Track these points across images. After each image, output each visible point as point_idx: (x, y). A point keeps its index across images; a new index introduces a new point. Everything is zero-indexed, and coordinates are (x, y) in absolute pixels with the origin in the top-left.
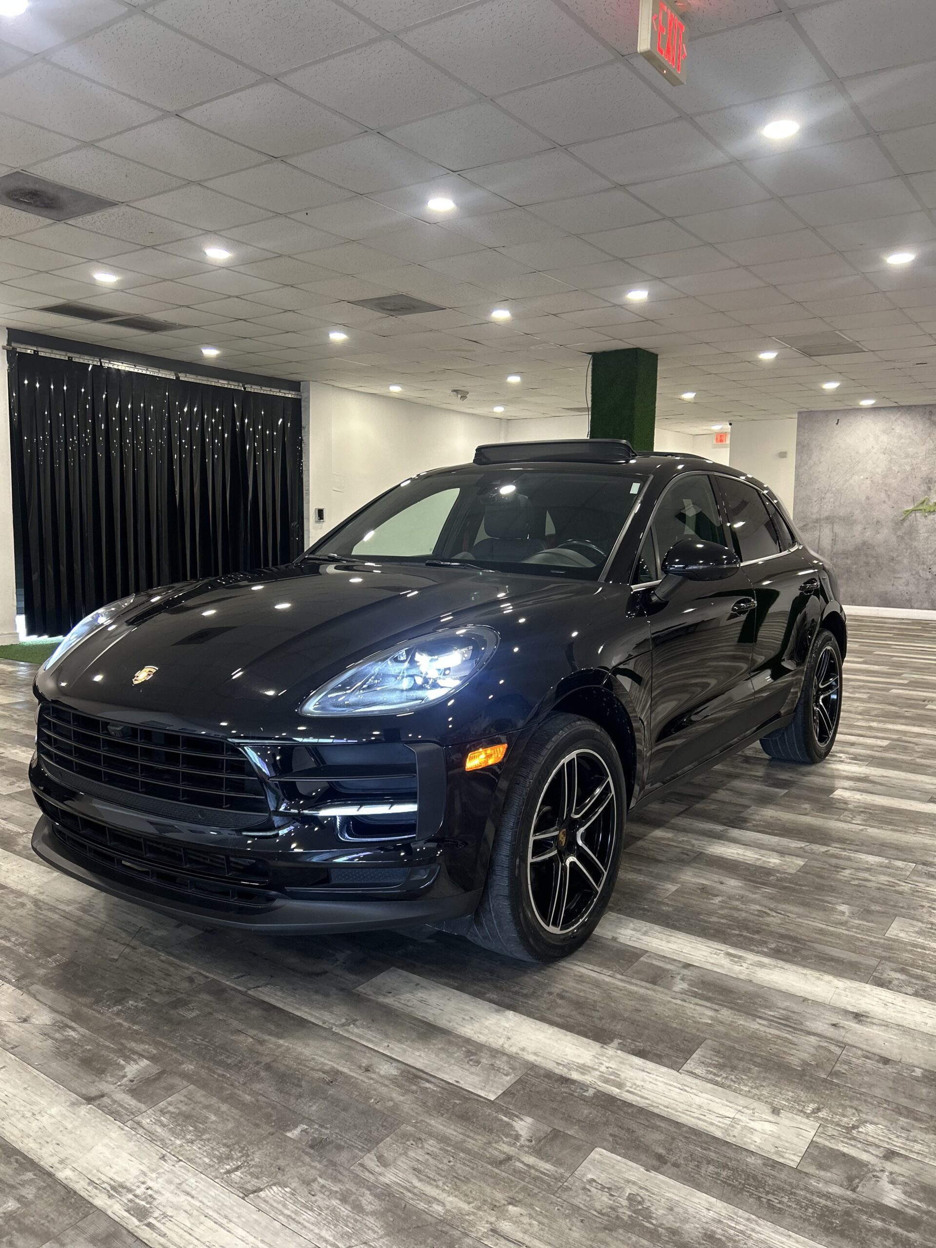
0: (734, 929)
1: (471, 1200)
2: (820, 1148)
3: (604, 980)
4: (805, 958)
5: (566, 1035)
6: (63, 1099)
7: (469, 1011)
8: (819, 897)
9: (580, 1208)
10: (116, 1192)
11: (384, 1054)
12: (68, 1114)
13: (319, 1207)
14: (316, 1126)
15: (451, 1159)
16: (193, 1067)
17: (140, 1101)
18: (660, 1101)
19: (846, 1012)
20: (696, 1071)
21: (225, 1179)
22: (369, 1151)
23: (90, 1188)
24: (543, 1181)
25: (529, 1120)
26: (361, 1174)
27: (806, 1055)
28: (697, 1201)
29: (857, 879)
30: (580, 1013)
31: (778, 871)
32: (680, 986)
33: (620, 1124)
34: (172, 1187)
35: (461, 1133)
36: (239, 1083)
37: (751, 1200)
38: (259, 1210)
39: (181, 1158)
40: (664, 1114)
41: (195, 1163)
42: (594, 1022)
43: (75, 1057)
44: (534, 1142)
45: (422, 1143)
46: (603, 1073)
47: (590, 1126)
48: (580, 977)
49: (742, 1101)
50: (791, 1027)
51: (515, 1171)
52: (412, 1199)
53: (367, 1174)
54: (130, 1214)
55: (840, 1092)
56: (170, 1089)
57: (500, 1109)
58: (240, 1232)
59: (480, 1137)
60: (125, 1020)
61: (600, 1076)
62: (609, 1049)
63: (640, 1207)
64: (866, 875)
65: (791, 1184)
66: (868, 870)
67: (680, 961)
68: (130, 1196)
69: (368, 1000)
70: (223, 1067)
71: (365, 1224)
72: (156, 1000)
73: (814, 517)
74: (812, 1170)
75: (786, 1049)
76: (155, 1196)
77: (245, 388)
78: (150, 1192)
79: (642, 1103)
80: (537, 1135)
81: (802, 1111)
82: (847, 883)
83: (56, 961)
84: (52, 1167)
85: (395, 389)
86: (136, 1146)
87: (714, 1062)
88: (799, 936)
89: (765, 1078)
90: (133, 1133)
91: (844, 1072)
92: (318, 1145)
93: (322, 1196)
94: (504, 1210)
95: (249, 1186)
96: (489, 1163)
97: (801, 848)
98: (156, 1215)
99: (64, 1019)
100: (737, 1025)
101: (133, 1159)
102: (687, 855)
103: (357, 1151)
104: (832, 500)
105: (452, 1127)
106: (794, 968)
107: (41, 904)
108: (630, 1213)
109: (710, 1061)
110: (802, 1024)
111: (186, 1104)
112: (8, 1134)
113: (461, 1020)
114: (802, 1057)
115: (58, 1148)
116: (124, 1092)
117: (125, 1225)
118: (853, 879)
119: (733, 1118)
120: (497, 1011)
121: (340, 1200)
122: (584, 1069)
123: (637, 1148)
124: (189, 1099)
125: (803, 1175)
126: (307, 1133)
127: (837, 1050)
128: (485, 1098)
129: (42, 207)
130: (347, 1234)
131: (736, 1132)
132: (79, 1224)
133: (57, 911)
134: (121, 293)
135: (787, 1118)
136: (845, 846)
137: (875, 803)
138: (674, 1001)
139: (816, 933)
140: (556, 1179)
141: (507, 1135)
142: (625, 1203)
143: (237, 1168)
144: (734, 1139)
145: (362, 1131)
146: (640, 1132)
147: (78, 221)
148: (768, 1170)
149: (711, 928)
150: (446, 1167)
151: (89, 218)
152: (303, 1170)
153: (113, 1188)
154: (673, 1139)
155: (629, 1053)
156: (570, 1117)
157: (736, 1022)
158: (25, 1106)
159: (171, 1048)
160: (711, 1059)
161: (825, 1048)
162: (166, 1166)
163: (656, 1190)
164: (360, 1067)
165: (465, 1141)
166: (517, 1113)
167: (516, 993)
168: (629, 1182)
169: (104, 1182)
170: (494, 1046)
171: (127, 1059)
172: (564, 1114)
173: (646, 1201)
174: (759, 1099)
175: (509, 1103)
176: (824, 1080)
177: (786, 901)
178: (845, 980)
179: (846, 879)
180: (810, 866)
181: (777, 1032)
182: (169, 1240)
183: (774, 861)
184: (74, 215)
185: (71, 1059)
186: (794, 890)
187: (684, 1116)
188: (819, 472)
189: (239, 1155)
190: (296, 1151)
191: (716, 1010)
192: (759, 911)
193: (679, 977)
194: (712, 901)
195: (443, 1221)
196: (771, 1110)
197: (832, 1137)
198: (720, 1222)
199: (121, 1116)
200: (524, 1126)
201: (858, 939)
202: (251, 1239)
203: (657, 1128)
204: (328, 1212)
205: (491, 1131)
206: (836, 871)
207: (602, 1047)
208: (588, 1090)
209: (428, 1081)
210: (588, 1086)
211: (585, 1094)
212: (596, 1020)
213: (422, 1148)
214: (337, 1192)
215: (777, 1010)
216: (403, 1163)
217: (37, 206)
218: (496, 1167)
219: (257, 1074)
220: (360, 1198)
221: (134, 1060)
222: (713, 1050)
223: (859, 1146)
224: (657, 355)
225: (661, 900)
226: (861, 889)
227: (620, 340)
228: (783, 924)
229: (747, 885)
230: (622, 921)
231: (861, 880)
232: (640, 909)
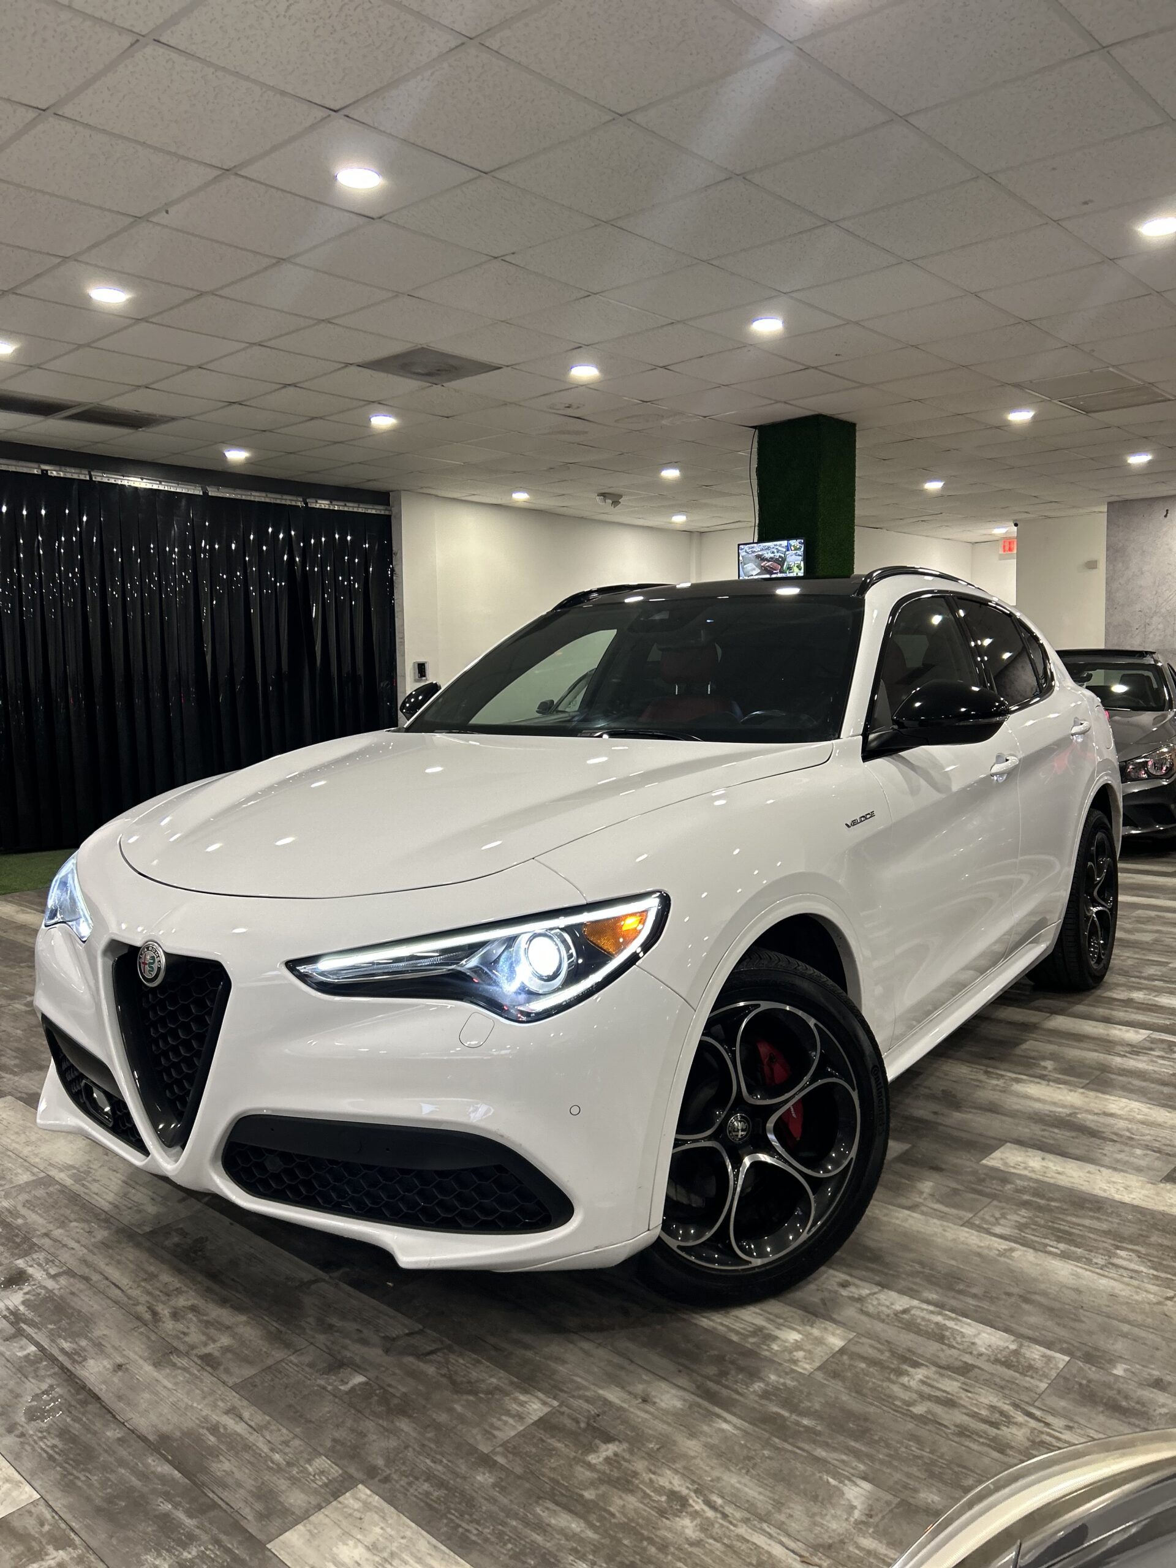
8: (823, 1454)
29: (930, 1398)
64: (951, 1386)
66: (964, 1370)
77: (306, 504)
82: (904, 1410)
85: (522, 496)
97: (860, 1300)
104: (1161, 626)
118: (923, 1397)
136: (948, 1298)
137: (1063, 1181)
177: (746, 1463)
179: (906, 1396)
180: (852, 1355)
186: (782, 1429)
192: (673, 1495)
194: (591, 1458)
206: (895, 1372)
224: (854, 425)
225: (485, 1448)
226: (923, 1432)
227: (785, 403)
228: (698, 1543)
229: (690, 1407)
230: (369, 1516)
231: (938, 1401)
232: (429, 1477)
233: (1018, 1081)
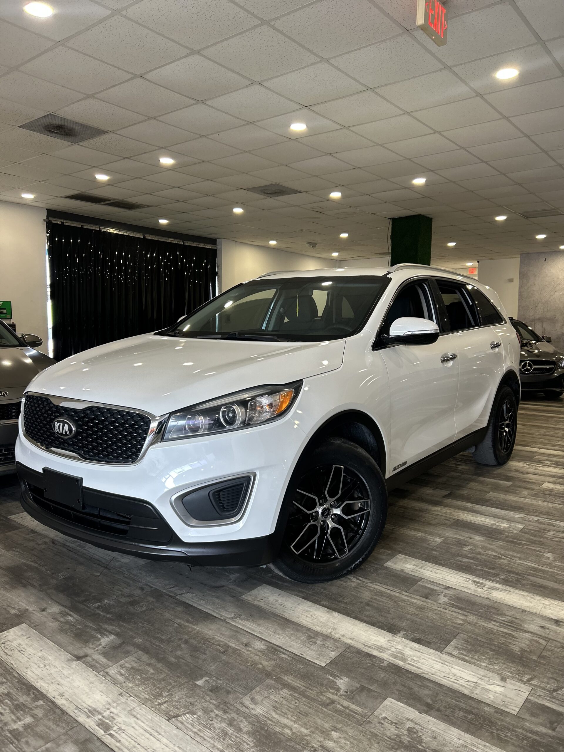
0: (478, 566)
1: (308, 727)
2: (532, 703)
3: (395, 595)
4: (523, 585)
5: (370, 628)
6: (63, 657)
7: (311, 611)
8: (533, 548)
9: (377, 735)
10: (92, 714)
11: (257, 636)
12: (65, 666)
13: (214, 728)
14: (214, 679)
15: (297, 701)
16: (141, 641)
17: (108, 660)
18: (429, 671)
19: (550, 619)
20: (453, 653)
21: (157, 709)
22: (246, 695)
23: (76, 711)
24: (354, 717)
25: (346, 679)
26: (241, 708)
27: (524, 645)
28: (451, 733)
29: (557, 537)
30: (379, 615)
31: (506, 532)
32: (443, 599)
33: (403, 684)
34: (126, 712)
35: (303, 686)
36: (168, 651)
37: (487, 734)
38: (178, 728)
39: (131, 695)
40: (431, 678)
41: (140, 698)
42: (388, 620)
43: (71, 632)
44: (349, 693)
45: (279, 691)
46: (393, 652)
47: (384, 684)
48: (380, 593)
49: (482, 672)
50: (514, 627)
51: (336, 711)
52: (272, 725)
53: (244, 708)
54: (99, 727)
55: (546, 669)
56: (127, 653)
57: (328, 672)
58: (165, 740)
59: (315, 689)
60: (102, 611)
61: (391, 654)
62: (398, 637)
63: (415, 736)
65: (513, 725)
67: (443, 585)
68: (100, 717)
69: (249, 603)
70: (159, 641)
71: (242, 740)
72: (121, 600)
73: (531, 318)
74: (527, 716)
75: (511, 641)
76: (115, 717)
77: (184, 243)
78: (112, 715)
79: (418, 672)
80: (351, 689)
81: (520, 680)
82: (552, 540)
83: (63, 576)
84: (54, 698)
85: (273, 243)
86: (104, 686)
87: (464, 648)
88: (520, 572)
89: (497, 659)
90: (104, 678)
91: (549, 656)
92: (215, 690)
93: (216, 721)
94: (328, 734)
95: (171, 713)
96: (320, 705)
97: (522, 518)
98: (115, 729)
99: (66, 610)
100: (479, 625)
101: (103, 694)
102: (449, 521)
103: (239, 694)
104: (542, 308)
105: (298, 682)
106: (517, 591)
107: (56, 542)
108: (408, 739)
109: (462, 647)
110: (521, 625)
111: (136, 663)
112: (29, 677)
113: (305, 617)
114: (520, 646)
115: (58, 687)
116: (100, 654)
117: (96, 734)
118: (555, 537)
119: (476, 683)
120: (328, 612)
121: (228, 724)
122: (381, 649)
123: (414, 699)
124: (138, 659)
125: (521, 720)
126: (208, 682)
127: (544, 642)
128: (319, 665)
129: (64, 135)
130: (231, 745)
131: (477, 691)
132: (69, 732)
133: (65, 546)
134: (110, 186)
135: (511, 684)
136: (550, 517)
138: (439, 609)
139: (531, 570)
140: (362, 716)
141: (332, 688)
142: (406, 733)
143: (165, 702)
144: (476, 696)
145: (242, 682)
146: (416, 689)
147: (86, 143)
148: (498, 716)
149: (463, 565)
150: (293, 706)
151: (91, 141)
152: (205, 705)
153: (90, 711)
154: (437, 694)
155: (410, 640)
156: (372, 678)
157: (478, 623)
158: (40, 661)
159: (128, 629)
160: (462, 645)
161: (537, 642)
162: (123, 700)
163: (425, 726)
164: (242, 643)
165: (306, 691)
166: (338, 675)
167: (340, 602)
168: (409, 720)
169: (85, 708)
170: (325, 633)
171: (102, 634)
172: (368, 676)
173: (419, 732)
174: (493, 671)
175: (334, 668)
176: (535, 661)
177: (511, 550)
178: (548, 599)
179: (550, 537)
180: (527, 529)
181: (505, 630)
182: (122, 744)
183: (504, 525)
184: (83, 139)
185: (69, 634)
186: (517, 543)
187: (444, 680)
188: (534, 290)
189: (167, 694)
190: (202, 693)
191: (466, 616)
192: (494, 555)
193: (443, 595)
194: (464, 549)
195: (290, 739)
196: (500, 678)
197: (540, 696)
198: (466, 746)
199: (97, 668)
200: (342, 683)
201: (558, 574)
202: (171, 746)
203: (427, 687)
204: (219, 731)
205: (322, 685)
206: (544, 532)
207: (393, 636)
208: (383, 662)
209: (284, 653)
210: (384, 660)
211: (382, 664)
212: (389, 619)
213: (279, 694)
214: (225, 719)
215: (505, 616)
216: (266, 702)
217: (61, 135)
218: (325, 707)
219: (179, 646)
220: (240, 723)
221: (106, 635)
222: (464, 640)
223: (557, 702)
224: (432, 219)
225: (431, 548)
226: (559, 544)
227: (409, 210)
228: (509, 564)
229: (486, 539)
230: (408, 560)
231: (560, 538)
232: (419, 553)
233: (540, 467)
